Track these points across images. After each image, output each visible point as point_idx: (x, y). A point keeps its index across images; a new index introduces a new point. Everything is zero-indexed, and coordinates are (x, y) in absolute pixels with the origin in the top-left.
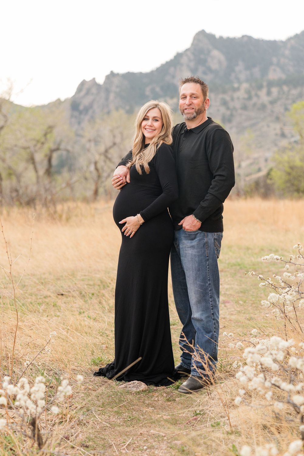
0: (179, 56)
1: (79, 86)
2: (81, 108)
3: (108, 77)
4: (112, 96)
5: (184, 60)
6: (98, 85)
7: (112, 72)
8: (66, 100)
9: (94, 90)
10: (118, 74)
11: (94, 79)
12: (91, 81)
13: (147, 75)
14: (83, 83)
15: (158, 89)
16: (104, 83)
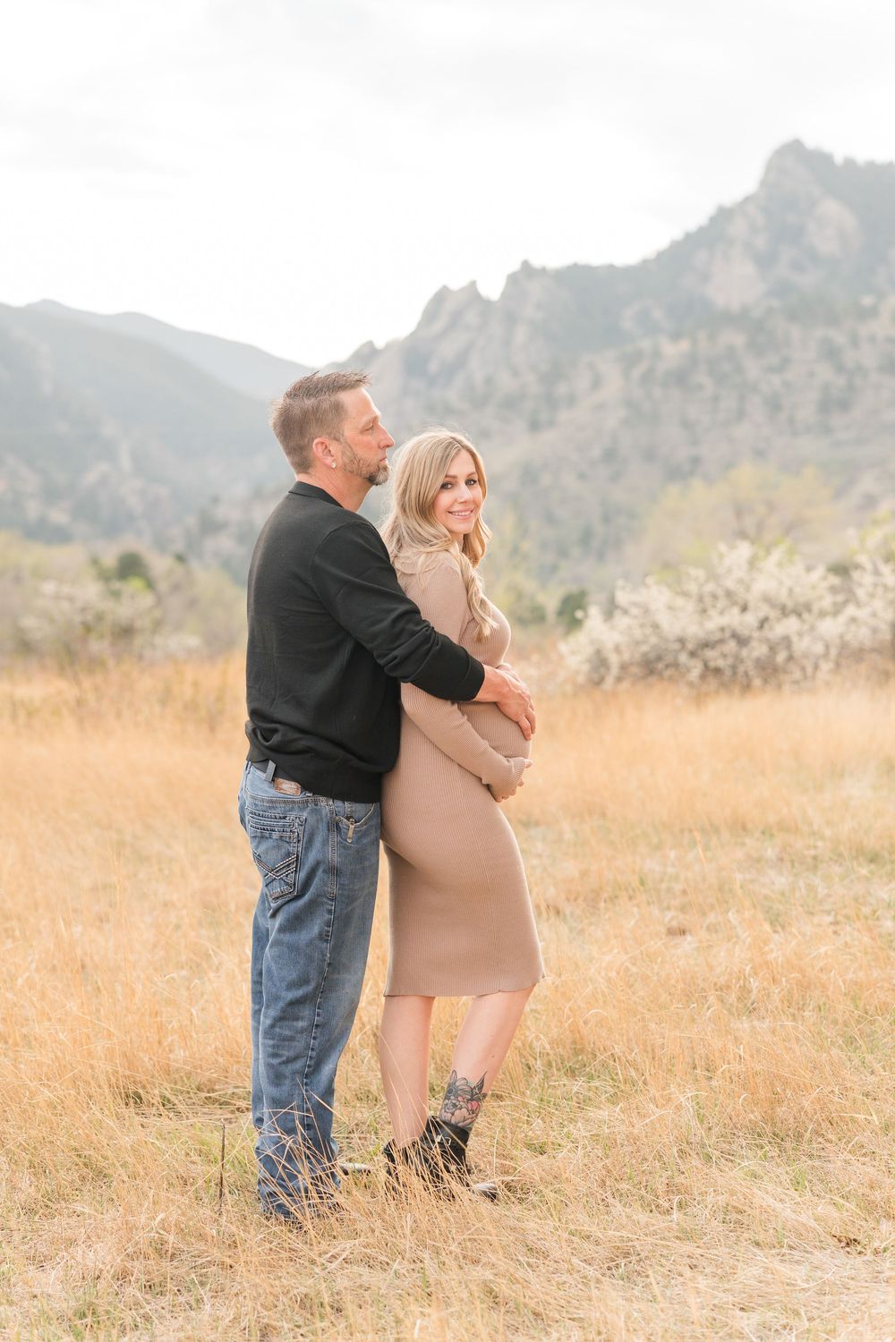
0: (723, 216)
1: (428, 304)
2: (433, 367)
3: (513, 279)
4: (521, 334)
5: (738, 228)
6: (487, 303)
7: (526, 265)
8: (388, 346)
9: (471, 318)
10: (544, 270)
11: (473, 284)
12: (462, 290)
13: (628, 271)
14: (441, 296)
15: (658, 314)
16: (504, 294)
